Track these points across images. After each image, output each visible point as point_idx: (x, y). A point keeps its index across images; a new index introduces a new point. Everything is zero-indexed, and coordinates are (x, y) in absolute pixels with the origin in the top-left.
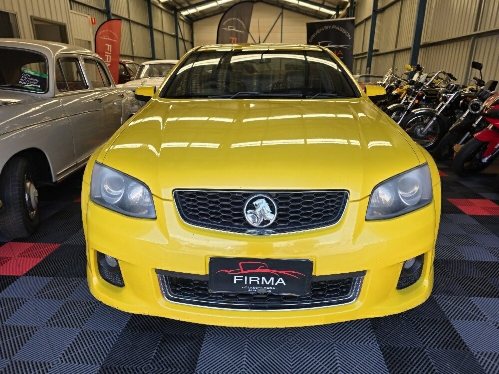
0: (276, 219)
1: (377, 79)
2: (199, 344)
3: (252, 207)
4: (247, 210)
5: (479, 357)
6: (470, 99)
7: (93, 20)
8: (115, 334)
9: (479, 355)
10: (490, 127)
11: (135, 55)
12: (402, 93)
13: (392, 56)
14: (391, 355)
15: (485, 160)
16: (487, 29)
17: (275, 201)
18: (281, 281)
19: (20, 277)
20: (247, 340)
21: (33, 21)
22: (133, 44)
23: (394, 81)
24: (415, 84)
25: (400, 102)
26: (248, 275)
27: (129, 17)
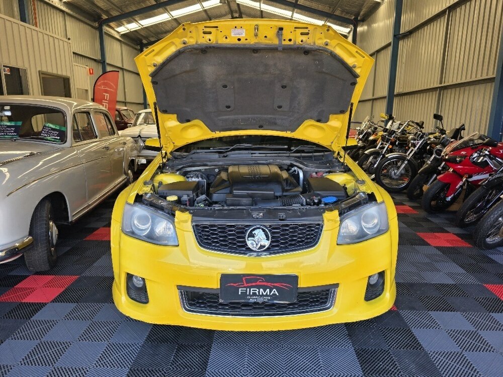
0: (270, 244)
1: (357, 124)
2: (208, 351)
3: (252, 235)
4: (248, 238)
5: (432, 355)
6: (434, 145)
7: (91, 70)
8: (138, 345)
9: (431, 353)
10: (451, 170)
11: (128, 100)
12: (378, 139)
13: (371, 102)
14: (363, 355)
15: (449, 199)
16: (450, 83)
17: (270, 231)
18: (274, 292)
19: (48, 303)
20: (247, 347)
21: (41, 75)
22: (126, 90)
23: (370, 127)
24: (388, 131)
25: (376, 147)
26: (250, 287)
27: (123, 66)
